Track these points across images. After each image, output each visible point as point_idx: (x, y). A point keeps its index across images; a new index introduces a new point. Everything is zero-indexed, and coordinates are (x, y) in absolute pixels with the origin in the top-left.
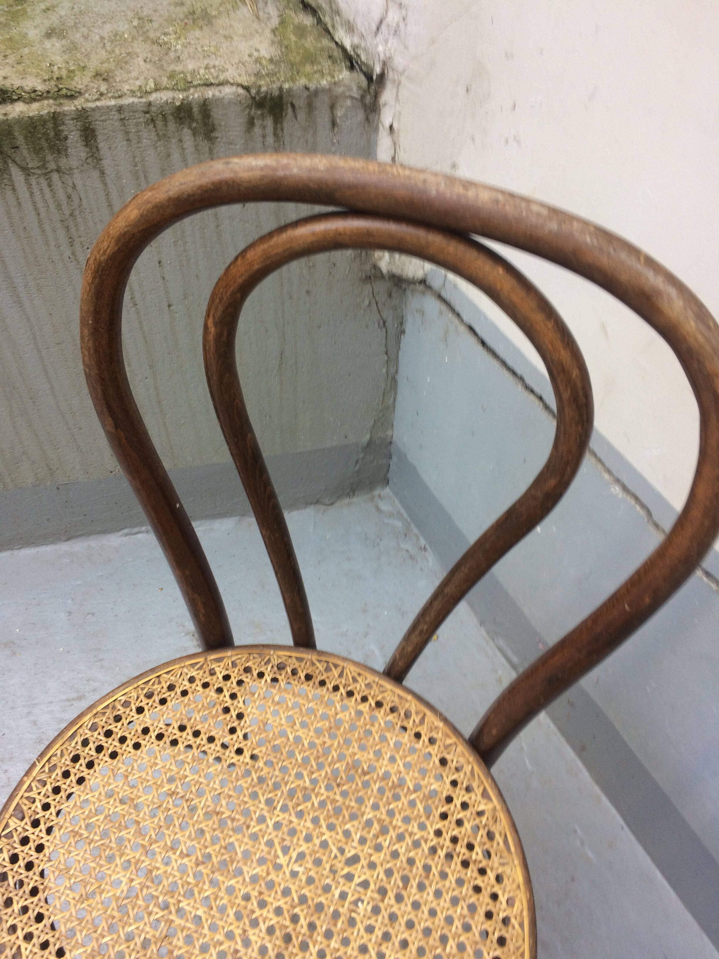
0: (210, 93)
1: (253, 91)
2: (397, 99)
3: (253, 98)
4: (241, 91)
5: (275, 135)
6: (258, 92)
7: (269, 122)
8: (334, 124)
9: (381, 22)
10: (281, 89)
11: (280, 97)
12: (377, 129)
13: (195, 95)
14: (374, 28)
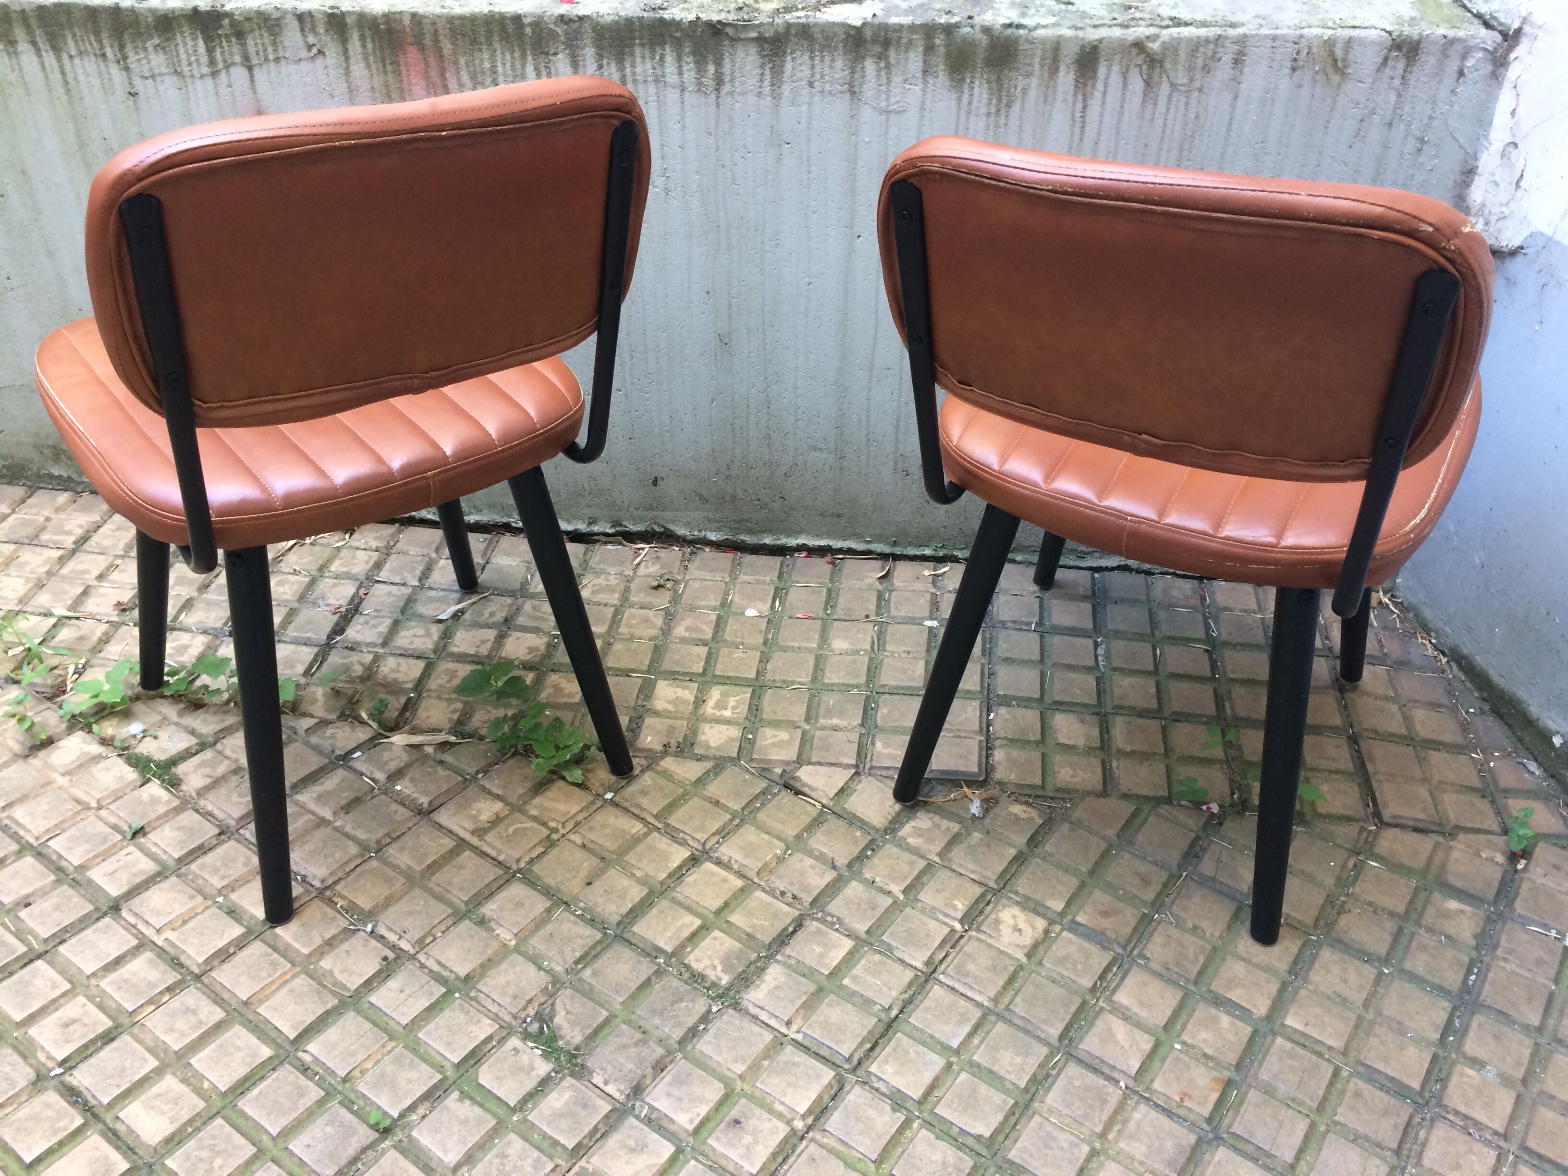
0: (1356, 33)
1: (1395, 34)
2: (1530, 53)
3: (1394, 40)
4: (1383, 34)
5: (1403, 77)
6: (1399, 36)
7: (1401, 65)
8: (1461, 73)
10: (1422, 35)
11: (1420, 42)
12: (1500, 84)
13: (1344, 34)
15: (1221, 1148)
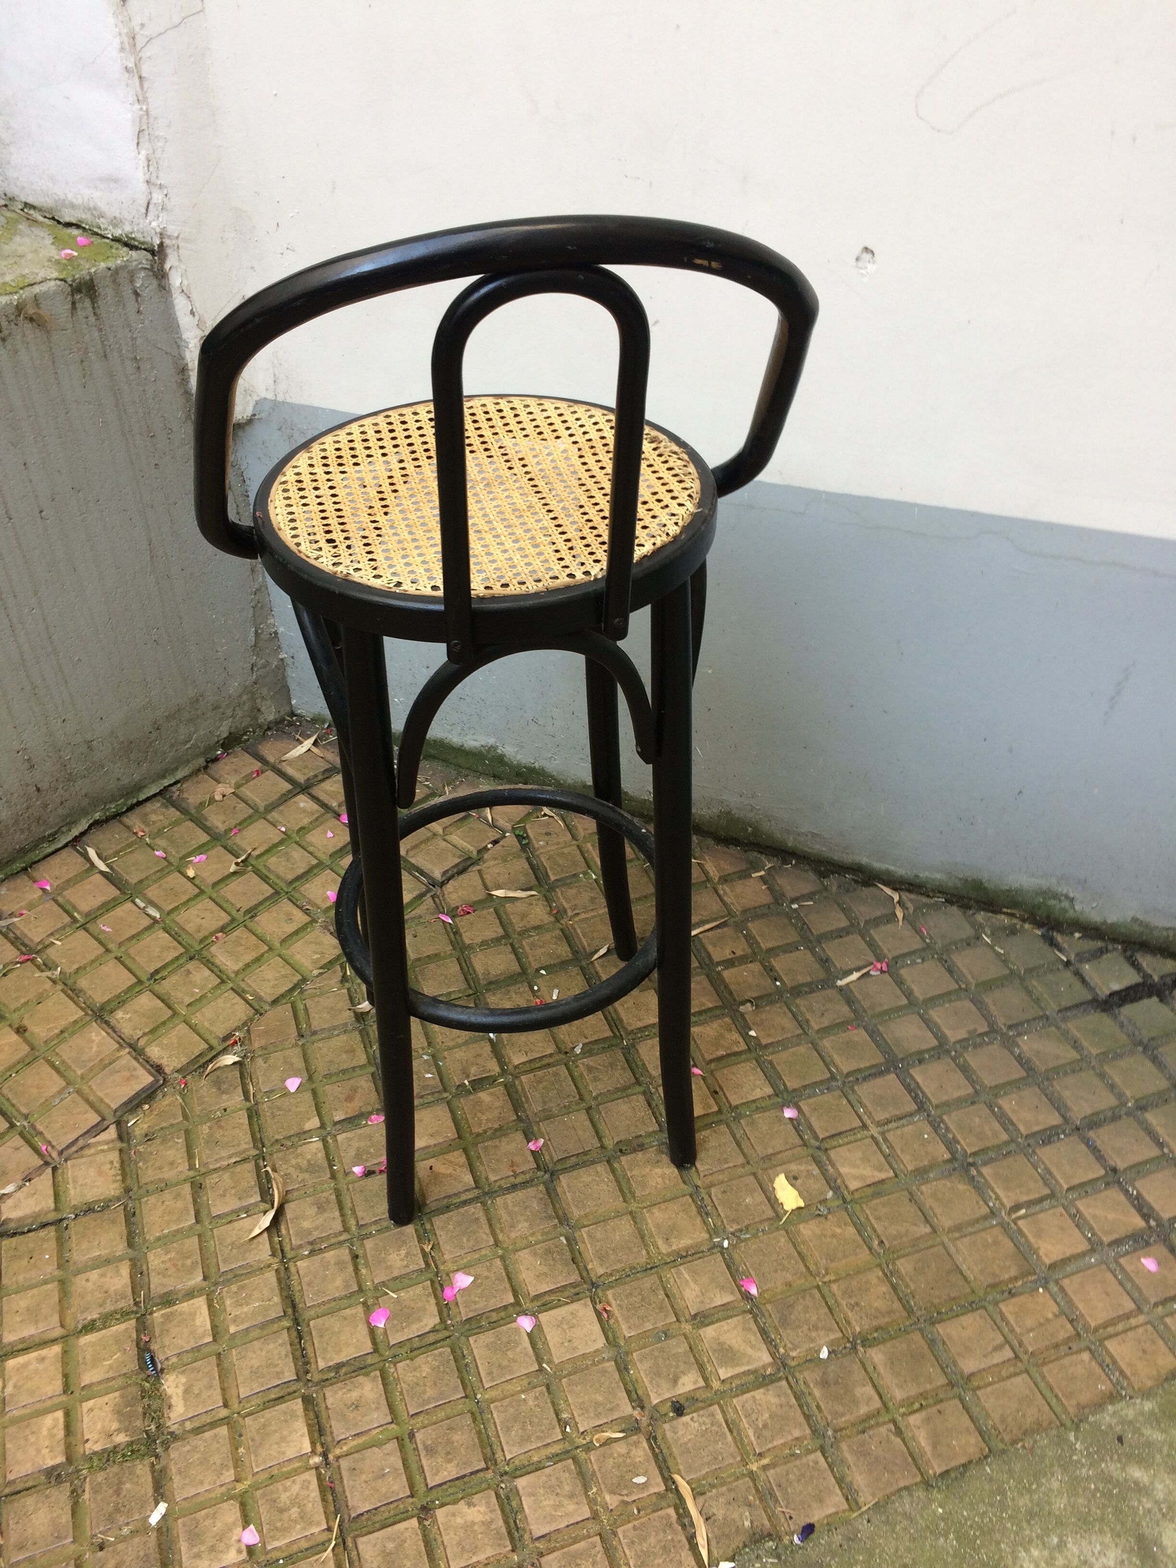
0: (37, 289)
1: (69, 280)
2: (180, 260)
3: (71, 285)
4: (59, 283)
5: (95, 314)
6: (74, 281)
7: (87, 303)
8: (137, 294)
9: (149, 204)
10: (90, 274)
11: (92, 280)
12: (170, 292)
13: (26, 294)
14: (144, 211)
15: (561, 1177)
